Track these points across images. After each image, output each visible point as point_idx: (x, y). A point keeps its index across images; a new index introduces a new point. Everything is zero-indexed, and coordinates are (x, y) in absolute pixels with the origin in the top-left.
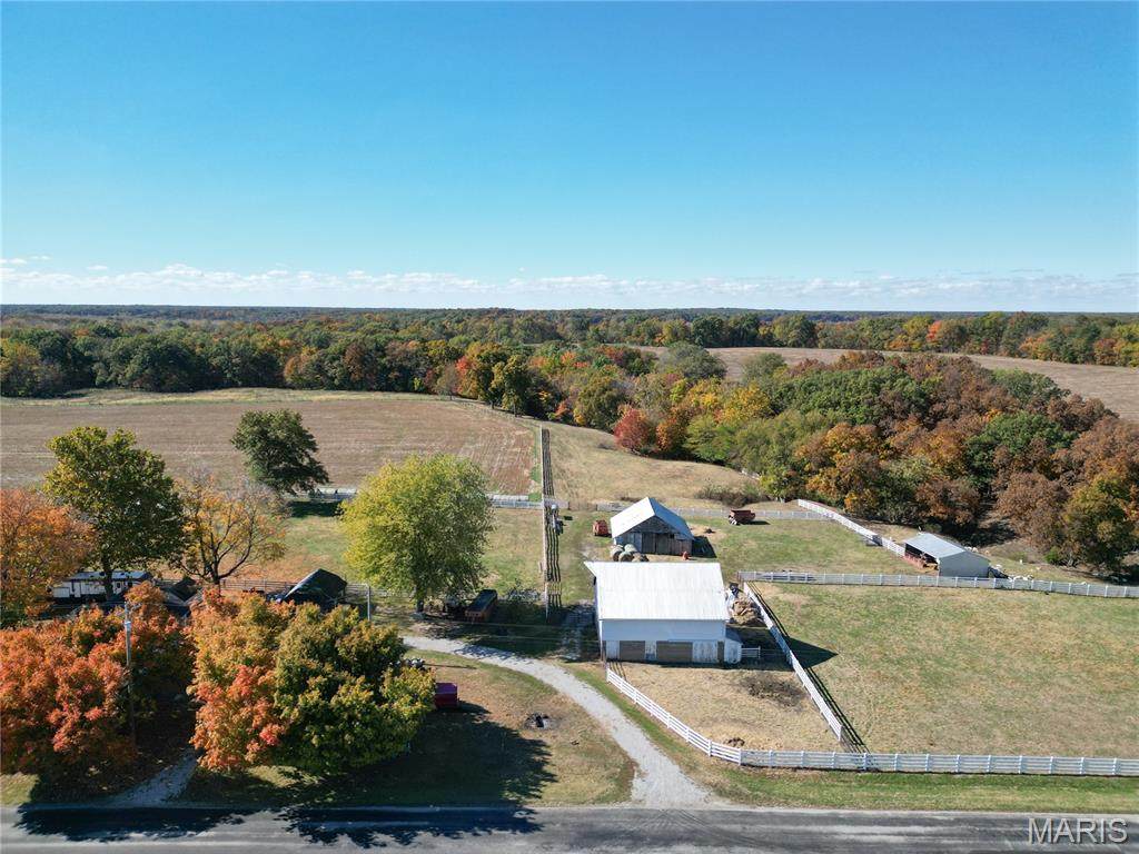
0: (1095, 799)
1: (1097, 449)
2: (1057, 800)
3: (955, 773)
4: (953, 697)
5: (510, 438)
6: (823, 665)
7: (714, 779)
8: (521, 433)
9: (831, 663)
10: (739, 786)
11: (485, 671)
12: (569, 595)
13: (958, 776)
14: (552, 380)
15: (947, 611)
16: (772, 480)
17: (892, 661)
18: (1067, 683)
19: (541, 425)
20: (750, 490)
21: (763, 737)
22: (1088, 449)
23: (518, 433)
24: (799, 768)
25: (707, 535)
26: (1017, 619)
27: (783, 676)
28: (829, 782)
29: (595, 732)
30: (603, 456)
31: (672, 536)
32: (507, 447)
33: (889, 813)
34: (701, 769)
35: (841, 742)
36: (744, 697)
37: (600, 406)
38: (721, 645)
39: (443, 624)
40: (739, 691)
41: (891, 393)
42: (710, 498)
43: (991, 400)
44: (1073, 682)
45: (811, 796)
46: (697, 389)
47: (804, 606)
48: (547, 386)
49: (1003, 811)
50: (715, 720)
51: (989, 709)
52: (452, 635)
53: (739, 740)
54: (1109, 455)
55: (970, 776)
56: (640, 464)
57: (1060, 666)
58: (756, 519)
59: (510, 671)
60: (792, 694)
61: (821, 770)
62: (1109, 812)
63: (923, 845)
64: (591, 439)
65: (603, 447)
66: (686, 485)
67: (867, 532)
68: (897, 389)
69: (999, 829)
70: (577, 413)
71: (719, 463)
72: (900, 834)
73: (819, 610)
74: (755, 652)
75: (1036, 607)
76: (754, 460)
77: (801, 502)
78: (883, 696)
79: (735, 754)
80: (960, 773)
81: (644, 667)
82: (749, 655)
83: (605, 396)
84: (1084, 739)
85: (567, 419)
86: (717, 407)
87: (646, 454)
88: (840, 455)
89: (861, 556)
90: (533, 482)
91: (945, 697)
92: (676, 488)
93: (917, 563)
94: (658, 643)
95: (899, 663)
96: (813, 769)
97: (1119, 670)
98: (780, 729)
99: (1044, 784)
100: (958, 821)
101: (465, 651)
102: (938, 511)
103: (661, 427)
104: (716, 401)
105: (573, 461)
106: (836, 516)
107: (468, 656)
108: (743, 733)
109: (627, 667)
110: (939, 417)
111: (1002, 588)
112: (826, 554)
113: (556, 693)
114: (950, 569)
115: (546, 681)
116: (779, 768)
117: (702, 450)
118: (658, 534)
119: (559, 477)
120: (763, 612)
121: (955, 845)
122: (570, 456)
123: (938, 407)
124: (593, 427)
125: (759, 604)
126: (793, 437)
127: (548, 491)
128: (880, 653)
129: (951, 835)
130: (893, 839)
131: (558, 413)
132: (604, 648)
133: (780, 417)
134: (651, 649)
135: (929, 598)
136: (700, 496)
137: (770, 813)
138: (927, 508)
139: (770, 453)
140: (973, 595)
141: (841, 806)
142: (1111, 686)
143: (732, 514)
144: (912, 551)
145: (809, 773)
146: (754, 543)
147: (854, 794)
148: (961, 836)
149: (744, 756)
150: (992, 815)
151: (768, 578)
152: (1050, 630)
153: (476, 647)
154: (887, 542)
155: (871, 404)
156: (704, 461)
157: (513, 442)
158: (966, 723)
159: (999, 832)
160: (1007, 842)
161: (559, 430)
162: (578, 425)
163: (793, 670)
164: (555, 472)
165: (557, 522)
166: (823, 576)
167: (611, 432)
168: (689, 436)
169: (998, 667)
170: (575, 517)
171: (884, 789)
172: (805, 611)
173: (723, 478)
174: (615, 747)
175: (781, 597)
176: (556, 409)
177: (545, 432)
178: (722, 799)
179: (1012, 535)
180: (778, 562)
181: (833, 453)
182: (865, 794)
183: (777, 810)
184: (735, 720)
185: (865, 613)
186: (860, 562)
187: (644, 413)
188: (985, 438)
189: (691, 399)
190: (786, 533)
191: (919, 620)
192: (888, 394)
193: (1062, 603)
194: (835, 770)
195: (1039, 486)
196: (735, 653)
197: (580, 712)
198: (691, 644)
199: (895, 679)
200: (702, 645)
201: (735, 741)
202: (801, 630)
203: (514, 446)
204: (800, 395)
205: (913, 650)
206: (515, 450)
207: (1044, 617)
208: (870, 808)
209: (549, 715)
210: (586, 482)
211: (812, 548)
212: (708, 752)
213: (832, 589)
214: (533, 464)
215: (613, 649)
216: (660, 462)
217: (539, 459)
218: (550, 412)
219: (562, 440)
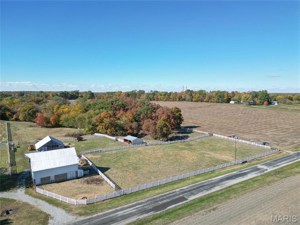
0: (175, 186)
1: (161, 113)
2: (168, 189)
3: (145, 189)
4: (141, 172)
6: (107, 171)
7: (78, 211)
9: (109, 170)
10: (87, 211)
12: (19, 169)
13: (145, 190)
14: (11, 108)
15: (136, 152)
16: (87, 129)
17: (125, 167)
18: (164, 163)
19: (6, 122)
20: (81, 133)
21: (92, 195)
22: (159, 113)
24: (105, 200)
25: (69, 145)
26: (151, 151)
27: (96, 177)
28: (113, 201)
29: (33, 209)
30: (31, 129)
31: (58, 146)
33: (131, 204)
34: (73, 210)
35: (115, 190)
36: (86, 185)
37: (29, 114)
38: (77, 172)
40: (83, 184)
41: (116, 104)
42: (69, 136)
43: (138, 105)
44: (165, 162)
45: (109, 207)
46: (62, 107)
47: (100, 158)
48: (9, 110)
49: (158, 195)
50: (77, 194)
51: (149, 172)
53: (85, 197)
54: (163, 113)
55: (148, 189)
56: (45, 130)
57: (162, 160)
58: (83, 139)
60: (100, 181)
61: (111, 199)
62: (178, 188)
63: (141, 210)
64: (26, 124)
65: (31, 126)
66: (61, 134)
67: (114, 138)
68: (117, 103)
69: (157, 200)
70: (21, 117)
71: (71, 127)
72: (134, 209)
73: (104, 158)
74: (87, 172)
75: (154, 148)
76: (81, 124)
77: (96, 134)
78: (124, 175)
79: (84, 202)
80: (146, 189)
81: (51, 185)
82: (86, 173)
83: (31, 111)
84: (170, 174)
85: (17, 120)
86: (69, 112)
87: (47, 127)
88: (105, 119)
89: (113, 144)
90: (4, 138)
91: (139, 172)
92: (58, 135)
93: (127, 143)
94: (55, 176)
95: (127, 167)
96: (108, 199)
97: (173, 158)
98: (97, 191)
99: (164, 186)
100: (148, 201)
102: (130, 131)
103: (51, 119)
104: (68, 110)
105: (20, 131)
106: (106, 136)
108: (86, 195)
109: (44, 186)
110: (127, 110)
111: (146, 145)
112: (104, 145)
113: (15, 201)
114: (135, 143)
115: (11, 198)
116: (99, 202)
117: (65, 124)
118: (53, 146)
119: (14, 136)
120: (89, 161)
121: (149, 207)
122: (19, 129)
123: (127, 107)
124: (27, 121)
125: (87, 159)
126: (92, 117)
127: (10, 140)
128: (121, 165)
129: (147, 205)
130: (133, 211)
131: (13, 118)
132: (35, 182)
133: (88, 112)
134: (52, 178)
135: (131, 150)
136: (66, 136)
137: (97, 216)
138: (127, 131)
139: (86, 122)
140: (140, 148)
141: (118, 207)
142: (172, 162)
143: (76, 139)
144: (125, 140)
145: (107, 201)
146: (83, 145)
147: (121, 202)
148: (149, 204)
149: (87, 201)
150: (155, 197)
151: (89, 153)
152: (158, 152)
154: (119, 140)
155: (112, 107)
156: (66, 127)
158: (145, 177)
159: (158, 200)
160: (160, 202)
162: (21, 121)
163: (99, 175)
164: (12, 134)
165: (14, 148)
166: (104, 150)
167: (34, 122)
168: (61, 120)
169: (149, 162)
170: (21, 146)
171: (128, 199)
172: (100, 159)
173: (72, 131)
174: (41, 212)
175: (93, 157)
176: (13, 117)
177: (8, 124)
178: (81, 217)
179: (146, 135)
180: (91, 148)
181: (103, 119)
182: (124, 201)
183: (99, 214)
184: (83, 192)
185: (116, 157)
186: (113, 145)
187: (45, 115)
188: (138, 113)
189: (61, 110)
190: (93, 141)
191: (129, 156)
192: (115, 105)
193: (159, 147)
194: (115, 197)
195: (151, 122)
196: (81, 173)
197: (26, 204)
198: (67, 174)
199: (126, 170)
200: (70, 173)
201: (84, 198)
202: (100, 164)
204: (92, 106)
205: (130, 163)
207: (156, 150)
208: (126, 205)
209: (12, 209)
210: (25, 136)
211: (101, 144)
212: (76, 204)
213: (107, 153)
214: (4, 133)
215: (38, 181)
216: (52, 129)
217: (6, 131)
218: (10, 118)
219: (15, 125)
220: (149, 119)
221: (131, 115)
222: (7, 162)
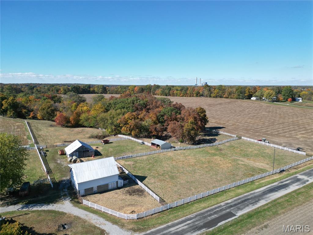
0: (219, 199)
2: (212, 202)
3: (189, 202)
4: (178, 181)
5: (14, 126)
6: (145, 181)
7: (131, 226)
8: (18, 124)
9: (147, 179)
10: (139, 226)
11: (33, 214)
12: (58, 177)
13: (190, 203)
14: (27, 105)
15: (167, 159)
16: (110, 130)
17: (160, 175)
18: (199, 171)
19: (26, 121)
20: (105, 134)
21: (139, 208)
23: (17, 124)
24: (153, 214)
25: (97, 149)
26: (182, 157)
27: (136, 187)
28: (162, 216)
29: (86, 224)
30: (52, 129)
31: (88, 151)
32: (14, 129)
33: (180, 220)
34: (126, 225)
35: (160, 202)
36: (128, 197)
37: (48, 113)
38: (117, 182)
39: (8, 200)
40: (126, 195)
41: (137, 104)
42: (93, 138)
44: (200, 171)
45: (159, 222)
46: (81, 105)
47: (133, 165)
48: (25, 107)
49: (204, 209)
50: (123, 207)
51: (188, 182)
52: (15, 204)
53: (133, 211)
55: (192, 202)
56: (66, 130)
57: (196, 167)
58: (109, 142)
59: (44, 211)
60: (141, 192)
61: (158, 213)
62: (223, 202)
63: (193, 226)
64: (46, 124)
65: (51, 126)
66: (84, 135)
67: (140, 141)
69: (205, 215)
70: (39, 115)
71: (91, 127)
72: (186, 225)
73: (137, 165)
74: (127, 182)
75: (184, 154)
76: (104, 125)
77: (119, 135)
78: (163, 186)
79: (135, 216)
80: (190, 202)
81: (94, 195)
82: (125, 183)
83: (50, 109)
84: (209, 185)
85: (34, 118)
86: (89, 111)
87: (67, 127)
88: (130, 121)
89: (141, 148)
90: (29, 140)
91: (177, 182)
92: (81, 136)
93: (155, 147)
94: (98, 186)
95: (163, 175)
96: (156, 213)
97: (207, 166)
98: (142, 204)
99: (208, 199)
100: (196, 216)
101: (22, 208)
102: (155, 133)
103: (71, 118)
104: (87, 109)
105: (42, 132)
106: (130, 138)
107: (24, 210)
108: (133, 208)
109: (88, 197)
111: (175, 150)
112: (132, 149)
113: (66, 214)
114: (164, 147)
115: (60, 210)
116: (147, 216)
117: (85, 124)
118: (83, 151)
119: (39, 137)
120: (124, 169)
121: (199, 223)
122: (41, 130)
123: (148, 107)
124: (45, 120)
125: (122, 167)
126: (114, 117)
127: (37, 143)
128: (157, 174)
129: (197, 221)
130: (185, 227)
131: (30, 116)
132: (79, 193)
133: (109, 112)
134: (95, 189)
135: (161, 156)
136: (90, 138)
137: (151, 232)
138: (152, 133)
139: (109, 122)
140: (170, 153)
141: (168, 222)
142: (207, 170)
143: (103, 141)
144: (153, 144)
145: (156, 215)
146: (111, 149)
147: (169, 217)
148: (199, 220)
149: (138, 215)
150: (202, 211)
151: (120, 158)
152: (190, 159)
153: (27, 205)
154: (146, 143)
155: (133, 107)
156: (88, 127)
157: (16, 127)
158: (184, 188)
159: (206, 216)
160: (209, 218)
161: (33, 122)
162: (39, 120)
163: (138, 184)
164: (37, 136)
165: (44, 153)
166: (135, 155)
167: (54, 121)
168: (81, 120)
169: (184, 171)
170: (50, 150)
171: (175, 213)
172: (134, 166)
173: (95, 131)
174: (95, 227)
175: (126, 163)
177: (28, 123)
178: (136, 233)
179: (170, 137)
180: (121, 153)
181: (128, 121)
182: (172, 216)
183: (153, 230)
184: (129, 205)
185: (149, 163)
186: (141, 150)
187: (65, 114)
188: (162, 114)
189: (79, 109)
190: (119, 145)
191: (162, 162)
193: (189, 152)
194: (162, 211)
195: (176, 124)
196: (121, 183)
197: (77, 218)
198: (108, 184)
199: (164, 180)
200: (111, 184)
202: (135, 172)
203: (17, 129)
204: (113, 106)
205: (164, 171)
206: (17, 130)
207: (187, 156)
208: (175, 220)
209: (66, 223)
210: (50, 138)
211: (128, 147)
212: (126, 219)
213: (138, 158)
214: (27, 134)
215: (82, 192)
216: (73, 129)
217: (29, 132)
218: (27, 116)
219: (35, 125)
220: (175, 121)
221: (155, 116)
222: (42, 168)
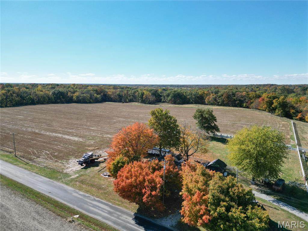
5: (280, 124)
8: (284, 123)
11: (283, 212)
14: (296, 106)
19: (292, 121)
23: (283, 123)
39: (263, 189)
48: (293, 108)
52: (268, 194)
70: (307, 118)
85: (302, 119)
90: (292, 140)
101: (274, 201)
107: (275, 204)
119: (302, 140)
122: (306, 133)
127: (299, 145)
131: (298, 117)
153: (279, 200)
157: (281, 126)
161: (300, 124)
162: (307, 122)
164: (300, 138)
165: (305, 157)
177: (294, 123)
206: (282, 128)
214: (291, 134)
217: (293, 132)
218: (294, 117)
219: (301, 127)
222: (300, 172)
